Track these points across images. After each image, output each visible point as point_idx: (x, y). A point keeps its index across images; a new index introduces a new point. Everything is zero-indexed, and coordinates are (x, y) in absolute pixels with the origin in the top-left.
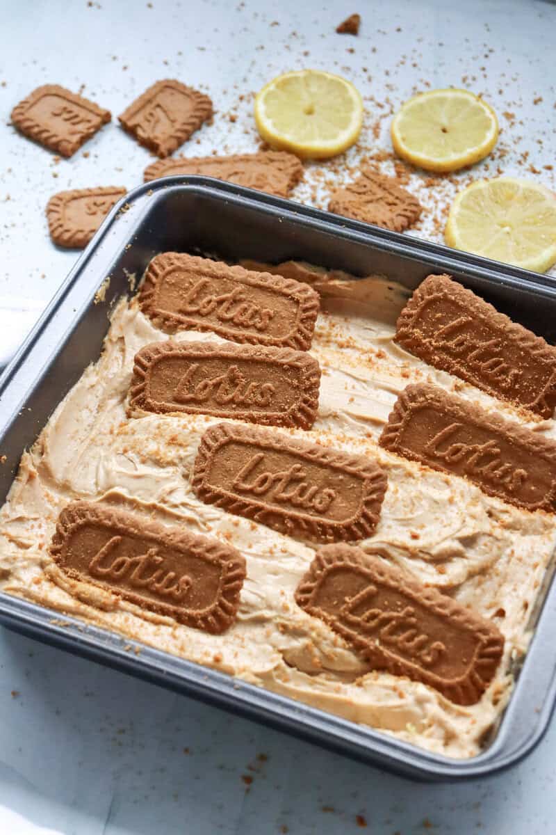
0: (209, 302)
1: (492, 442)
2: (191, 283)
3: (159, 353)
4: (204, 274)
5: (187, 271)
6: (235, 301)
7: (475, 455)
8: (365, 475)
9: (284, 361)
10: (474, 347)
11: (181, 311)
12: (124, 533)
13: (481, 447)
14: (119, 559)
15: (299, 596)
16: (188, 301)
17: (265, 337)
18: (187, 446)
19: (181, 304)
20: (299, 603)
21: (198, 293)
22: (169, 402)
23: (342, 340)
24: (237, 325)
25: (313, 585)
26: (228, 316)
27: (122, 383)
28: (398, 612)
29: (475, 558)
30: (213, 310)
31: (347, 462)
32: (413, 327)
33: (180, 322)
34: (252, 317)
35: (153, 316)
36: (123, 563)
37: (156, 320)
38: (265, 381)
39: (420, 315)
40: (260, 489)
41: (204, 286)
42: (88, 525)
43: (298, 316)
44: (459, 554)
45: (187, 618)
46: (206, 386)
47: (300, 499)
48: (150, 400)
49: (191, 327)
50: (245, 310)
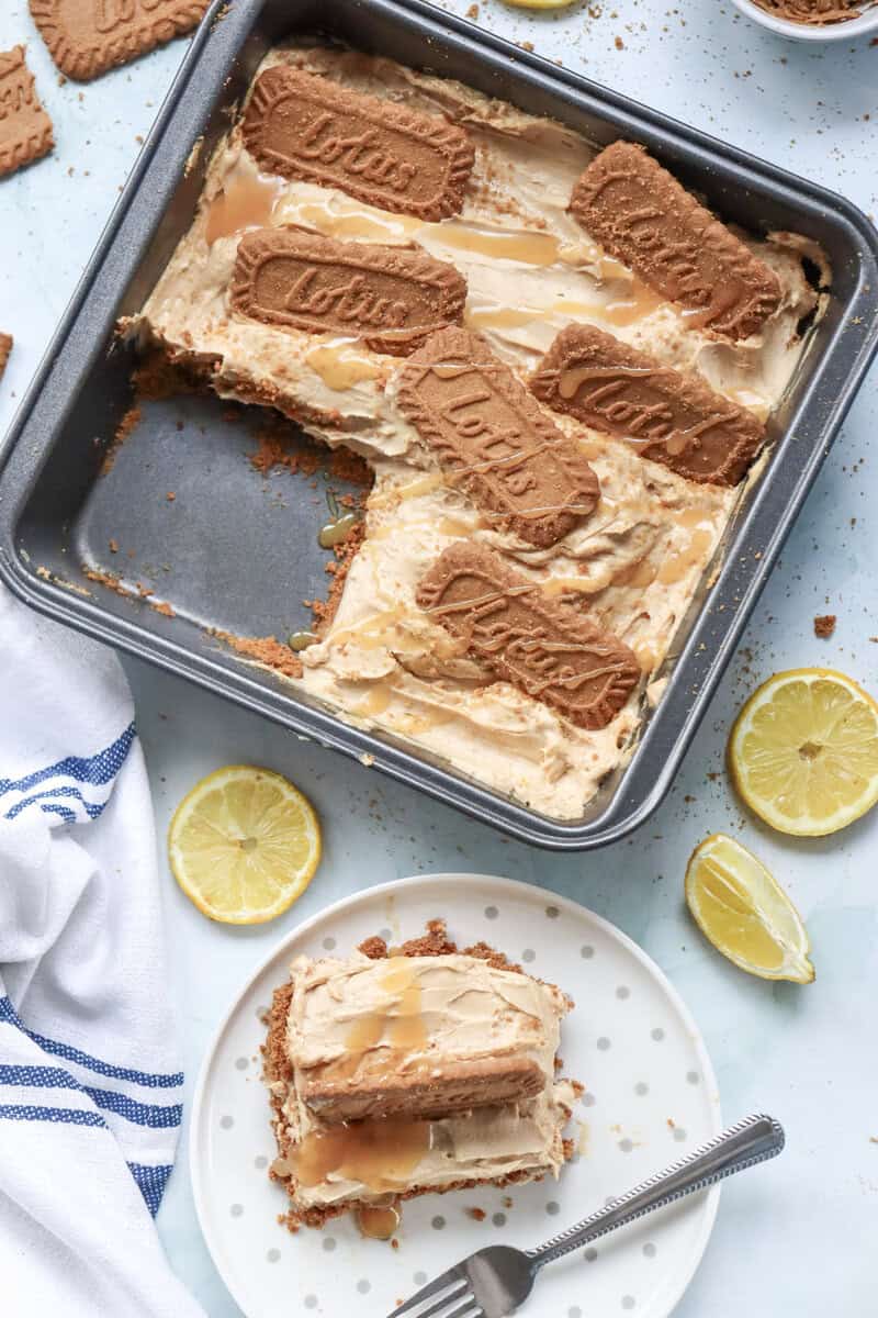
0: (333, 146)
1: (663, 405)
2: (308, 117)
3: (267, 250)
4: (329, 108)
5: (305, 100)
6: (366, 149)
7: (641, 417)
9: (423, 278)
11: (296, 155)
13: (649, 409)
15: (421, 596)
16: (306, 142)
17: (402, 200)
19: (296, 145)
21: (319, 133)
22: (279, 310)
23: (503, 201)
24: (368, 180)
25: (435, 587)
26: (357, 167)
28: (528, 629)
29: (624, 556)
30: (338, 157)
32: (591, 205)
33: (295, 169)
34: (388, 171)
35: (260, 158)
37: (263, 163)
38: (397, 299)
39: (600, 192)
41: (327, 124)
43: (446, 176)
44: (606, 552)
46: (323, 297)
48: (255, 306)
49: (307, 178)
50: (379, 162)
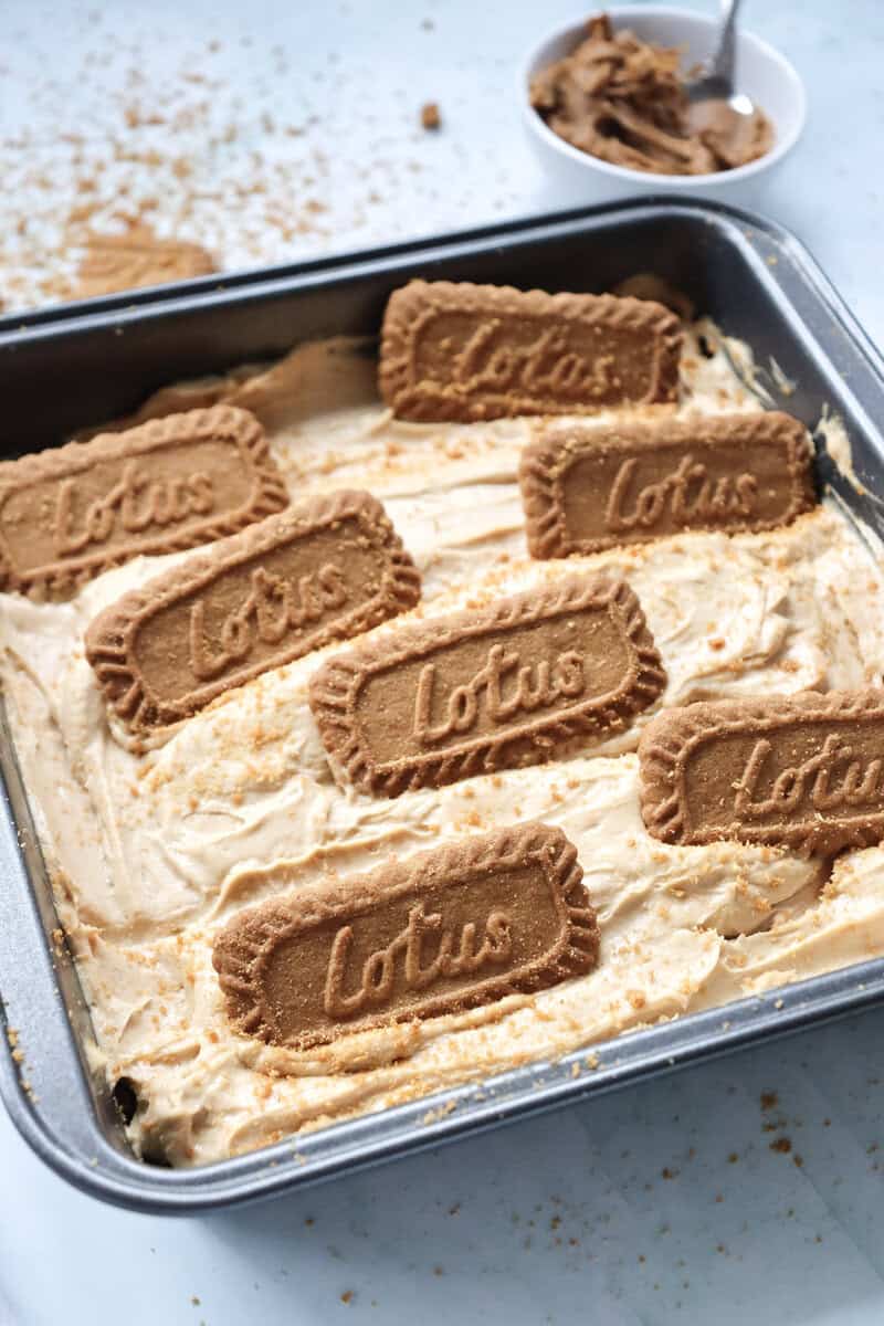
0: (98, 514)
1: (686, 460)
2: (48, 503)
3: (127, 621)
4: (61, 477)
5: (29, 487)
6: (138, 491)
7: (677, 493)
8: (603, 598)
9: (327, 517)
10: (523, 362)
11: (64, 555)
12: (350, 917)
13: (677, 476)
14: (370, 963)
15: (663, 830)
16: (64, 530)
17: (223, 518)
18: (287, 734)
19: (59, 543)
20: (670, 839)
21: (71, 511)
22: (194, 689)
23: (321, 462)
24: (164, 526)
25: (672, 799)
26: (142, 519)
27: (87, 711)
28: (818, 753)
30: (113, 523)
31: (563, 598)
32: (417, 382)
33: (75, 572)
34: (180, 499)
35: (25, 588)
36: (379, 965)
37: (33, 591)
38: (318, 567)
39: (419, 358)
40: (465, 720)
41: (73, 495)
42: (282, 944)
43: (247, 459)
44: (790, 632)
45: (537, 977)
46: (235, 629)
47: (535, 696)
48: (163, 705)
49: (96, 570)
50: (162, 496)
